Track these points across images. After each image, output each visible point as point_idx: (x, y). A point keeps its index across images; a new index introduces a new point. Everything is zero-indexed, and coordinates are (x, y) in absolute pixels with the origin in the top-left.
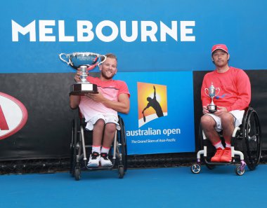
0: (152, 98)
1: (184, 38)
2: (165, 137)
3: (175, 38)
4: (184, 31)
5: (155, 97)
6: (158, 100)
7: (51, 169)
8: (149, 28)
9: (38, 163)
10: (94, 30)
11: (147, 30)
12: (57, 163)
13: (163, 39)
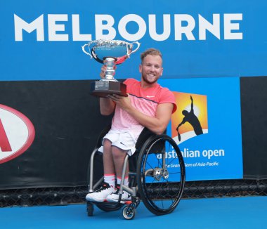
0: (189, 111)
1: (228, 36)
2: (205, 160)
3: (218, 35)
4: (228, 26)
5: (192, 110)
6: (196, 113)
7: (64, 200)
8: (184, 24)
9: (47, 193)
10: (116, 26)
11: (183, 26)
12: (72, 193)
13: (202, 37)
